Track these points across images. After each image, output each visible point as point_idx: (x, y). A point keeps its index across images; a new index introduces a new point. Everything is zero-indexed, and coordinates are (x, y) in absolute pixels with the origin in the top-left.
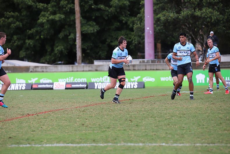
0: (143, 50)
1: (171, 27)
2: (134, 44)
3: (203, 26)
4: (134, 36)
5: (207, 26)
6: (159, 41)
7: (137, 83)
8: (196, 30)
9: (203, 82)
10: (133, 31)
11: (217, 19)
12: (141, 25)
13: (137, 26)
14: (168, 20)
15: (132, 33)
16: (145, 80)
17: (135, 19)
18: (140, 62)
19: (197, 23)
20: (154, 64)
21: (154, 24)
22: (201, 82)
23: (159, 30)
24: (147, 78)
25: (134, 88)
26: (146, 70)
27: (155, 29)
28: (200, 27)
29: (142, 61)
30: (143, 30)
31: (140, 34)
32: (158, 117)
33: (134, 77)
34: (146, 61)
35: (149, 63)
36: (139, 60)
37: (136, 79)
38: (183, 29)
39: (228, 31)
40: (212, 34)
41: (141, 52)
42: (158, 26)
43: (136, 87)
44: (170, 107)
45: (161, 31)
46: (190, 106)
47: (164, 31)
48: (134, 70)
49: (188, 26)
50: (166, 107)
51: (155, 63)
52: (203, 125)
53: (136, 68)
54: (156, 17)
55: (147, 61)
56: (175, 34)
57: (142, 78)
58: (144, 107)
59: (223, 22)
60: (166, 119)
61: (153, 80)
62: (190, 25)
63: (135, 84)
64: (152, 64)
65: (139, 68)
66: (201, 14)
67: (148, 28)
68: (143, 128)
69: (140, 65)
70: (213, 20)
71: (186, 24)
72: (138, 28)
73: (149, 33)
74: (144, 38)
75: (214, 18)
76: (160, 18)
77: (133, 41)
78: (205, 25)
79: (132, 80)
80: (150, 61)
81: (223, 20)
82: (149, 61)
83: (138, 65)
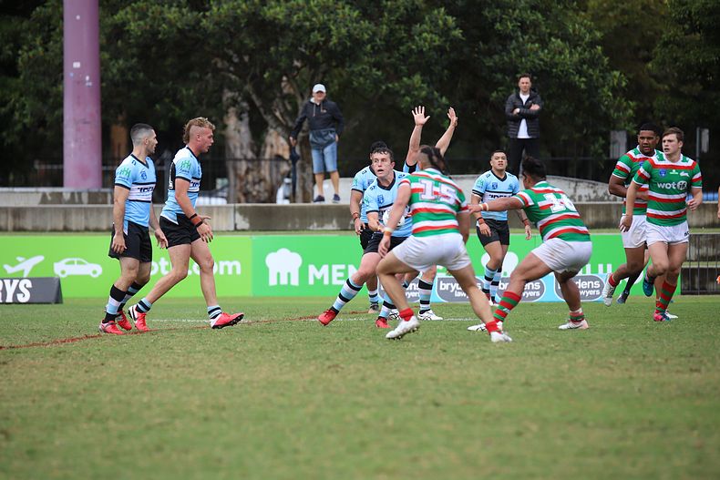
0: (54, 152)
1: (169, 61)
2: (19, 127)
3: (297, 63)
4: (21, 95)
5: (310, 62)
6: (120, 118)
7: (29, 284)
8: (266, 76)
9: (295, 282)
10: (16, 75)
11: (350, 36)
12: (46, 50)
13: (31, 54)
14: (159, 32)
15: (13, 82)
16: (63, 272)
17: (25, 24)
18: (44, 199)
19: (272, 49)
20: (98, 209)
21: (102, 48)
22: (284, 281)
23: (122, 72)
24: (72, 263)
25: (16, 302)
26: (66, 230)
27: (104, 67)
28: (283, 64)
29: (52, 194)
30: (55, 71)
31: (42, 85)
32: (116, 420)
33: (20, 259)
34: (67, 197)
35: (81, 202)
36: (37, 192)
37: (27, 266)
38: (216, 71)
39: (390, 85)
40: (320, 92)
41: (45, 160)
42: (115, 57)
43: (24, 297)
44: (166, 381)
45: (129, 77)
46: (246, 377)
47: (141, 75)
48: (19, 230)
49: (236, 60)
50: (147, 381)
51: (106, 203)
52: (296, 451)
53: (28, 223)
54: (109, 21)
55: (73, 194)
56: (184, 92)
57: (49, 263)
58: (61, 378)
59: (373, 48)
60: (148, 428)
61: (95, 272)
62: (246, 58)
63: (22, 288)
64: (92, 209)
65: (39, 223)
66: (289, 16)
67: (77, 65)
68: (55, 463)
69: (44, 210)
70: (334, 40)
71: (231, 52)
72: (35, 62)
73: (80, 82)
74: (60, 105)
75: (337, 33)
76: (124, 24)
77: (17, 115)
78: (302, 57)
79: (10, 270)
80: (85, 197)
81: (371, 40)
82: (80, 194)
83: (33, 209)
